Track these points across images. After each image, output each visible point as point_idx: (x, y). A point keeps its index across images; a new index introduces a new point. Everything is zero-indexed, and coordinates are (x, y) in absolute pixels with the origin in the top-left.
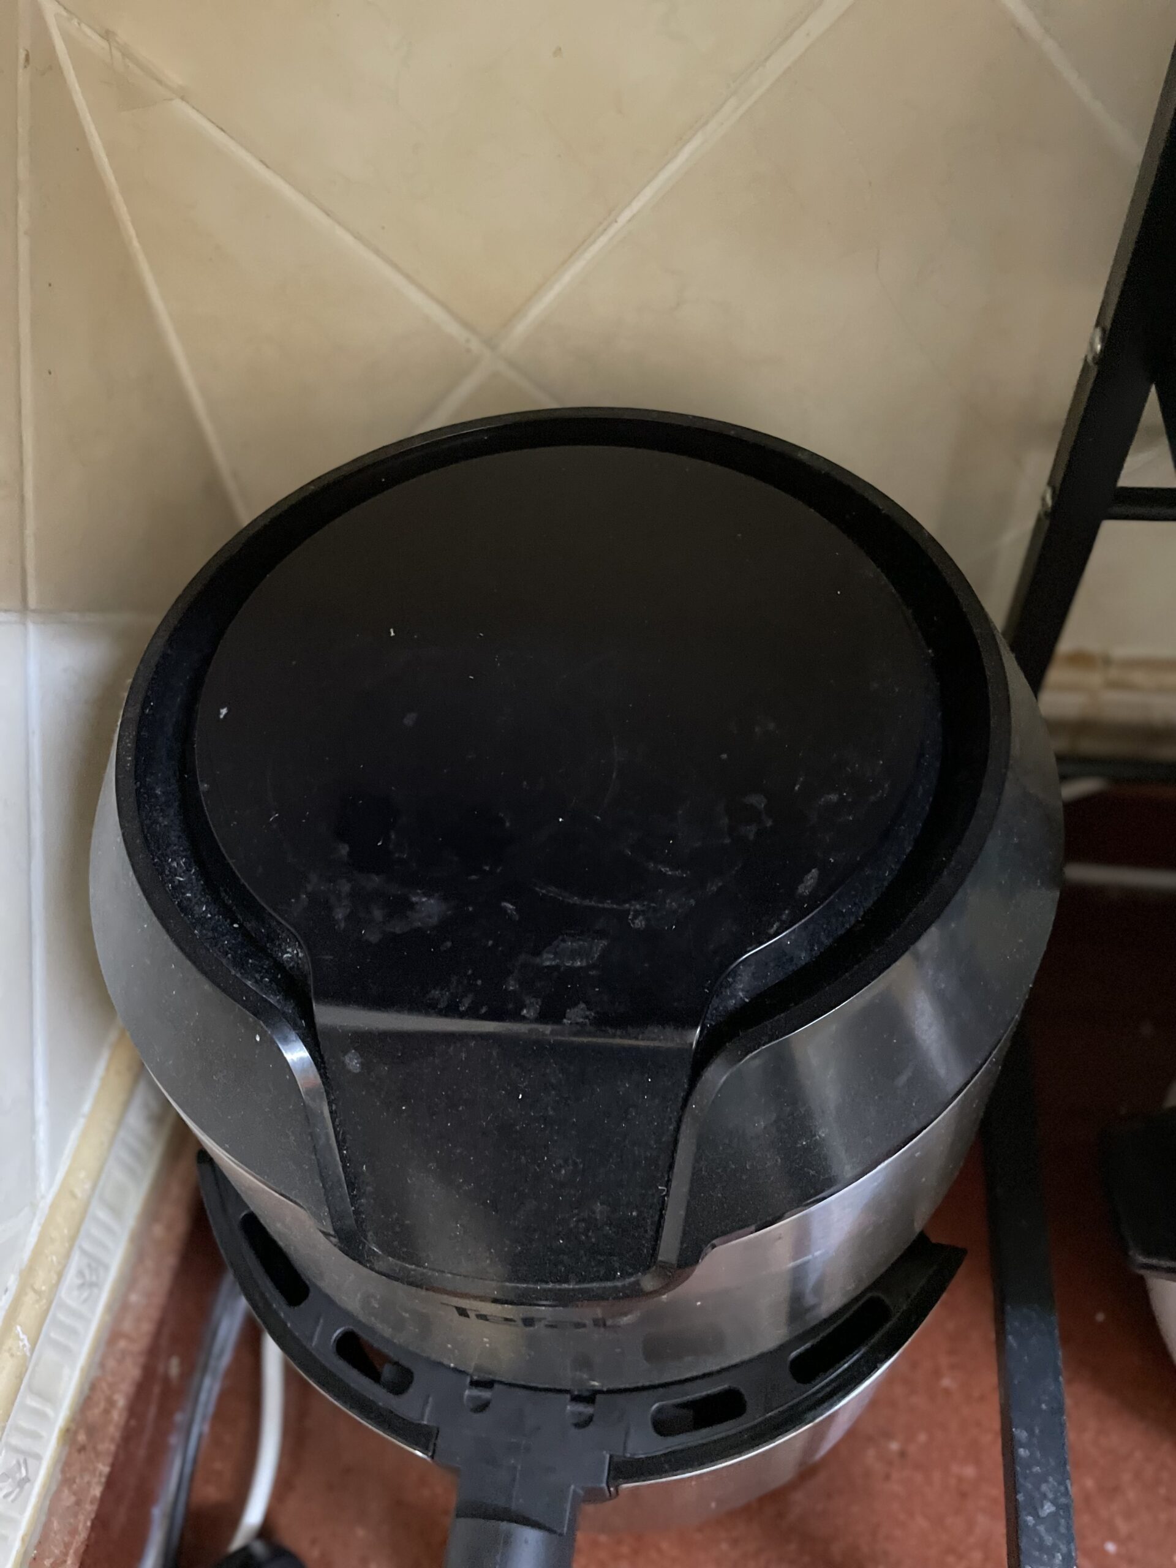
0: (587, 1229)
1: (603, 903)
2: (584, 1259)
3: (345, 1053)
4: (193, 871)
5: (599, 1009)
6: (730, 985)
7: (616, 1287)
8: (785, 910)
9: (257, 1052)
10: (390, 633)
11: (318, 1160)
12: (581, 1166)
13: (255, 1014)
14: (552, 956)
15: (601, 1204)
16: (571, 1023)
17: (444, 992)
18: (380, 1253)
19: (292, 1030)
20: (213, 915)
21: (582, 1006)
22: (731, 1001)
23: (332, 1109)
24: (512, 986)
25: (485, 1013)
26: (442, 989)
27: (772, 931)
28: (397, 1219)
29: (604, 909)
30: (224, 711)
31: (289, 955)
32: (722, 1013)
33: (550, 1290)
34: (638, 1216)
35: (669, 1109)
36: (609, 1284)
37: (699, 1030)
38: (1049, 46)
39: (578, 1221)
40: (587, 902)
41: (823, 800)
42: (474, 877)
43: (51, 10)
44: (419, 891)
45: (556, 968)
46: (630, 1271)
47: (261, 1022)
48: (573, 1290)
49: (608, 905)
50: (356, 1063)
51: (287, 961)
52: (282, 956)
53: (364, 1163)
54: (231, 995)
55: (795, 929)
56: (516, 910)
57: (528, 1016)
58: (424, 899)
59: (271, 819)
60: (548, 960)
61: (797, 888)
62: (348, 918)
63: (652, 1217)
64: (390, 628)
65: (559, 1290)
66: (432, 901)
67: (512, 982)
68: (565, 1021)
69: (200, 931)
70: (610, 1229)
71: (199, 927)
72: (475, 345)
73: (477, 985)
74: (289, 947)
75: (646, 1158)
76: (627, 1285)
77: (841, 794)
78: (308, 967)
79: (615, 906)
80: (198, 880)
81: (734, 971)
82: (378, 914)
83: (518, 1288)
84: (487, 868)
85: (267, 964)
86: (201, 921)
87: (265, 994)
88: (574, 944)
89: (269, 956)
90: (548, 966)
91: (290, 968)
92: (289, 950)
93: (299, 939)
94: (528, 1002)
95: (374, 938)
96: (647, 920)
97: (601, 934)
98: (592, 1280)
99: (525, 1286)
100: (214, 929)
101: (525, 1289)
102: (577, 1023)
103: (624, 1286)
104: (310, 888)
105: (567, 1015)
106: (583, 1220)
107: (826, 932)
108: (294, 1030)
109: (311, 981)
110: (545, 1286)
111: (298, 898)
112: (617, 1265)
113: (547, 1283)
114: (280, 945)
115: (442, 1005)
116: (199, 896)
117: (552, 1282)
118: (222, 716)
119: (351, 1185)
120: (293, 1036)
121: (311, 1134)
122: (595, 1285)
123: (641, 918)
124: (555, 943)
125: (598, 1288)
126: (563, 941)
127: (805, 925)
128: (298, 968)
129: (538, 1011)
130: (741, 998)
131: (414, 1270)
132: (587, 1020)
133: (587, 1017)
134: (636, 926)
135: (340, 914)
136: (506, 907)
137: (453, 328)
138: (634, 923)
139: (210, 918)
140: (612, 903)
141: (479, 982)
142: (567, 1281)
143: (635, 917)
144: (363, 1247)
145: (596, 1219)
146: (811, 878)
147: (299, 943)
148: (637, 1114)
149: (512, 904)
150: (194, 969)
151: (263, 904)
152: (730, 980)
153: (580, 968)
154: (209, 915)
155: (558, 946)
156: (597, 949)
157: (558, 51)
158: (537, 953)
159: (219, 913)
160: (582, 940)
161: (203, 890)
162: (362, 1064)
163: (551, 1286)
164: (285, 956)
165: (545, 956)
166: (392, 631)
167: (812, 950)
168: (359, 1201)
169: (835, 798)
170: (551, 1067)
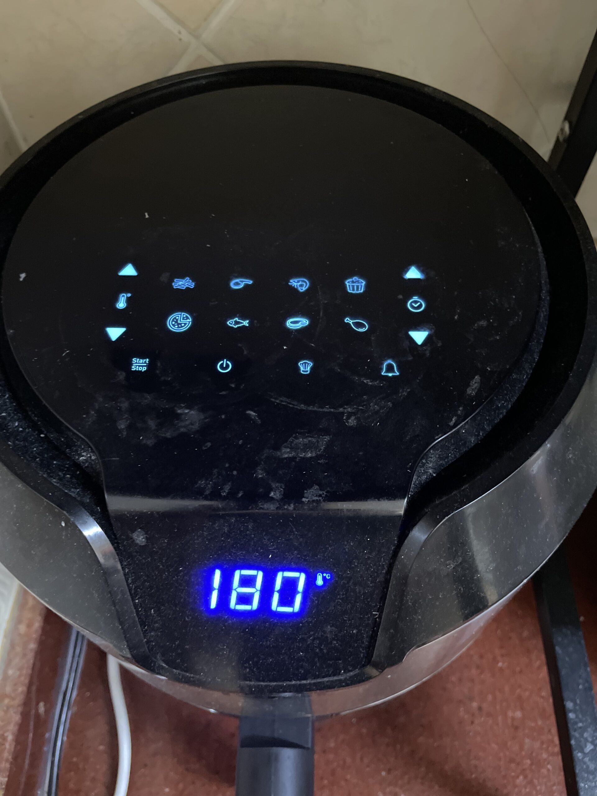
0: (320, 644)
1: (322, 408)
2: (318, 664)
3: (133, 531)
4: (7, 396)
5: (328, 489)
6: (424, 465)
7: (340, 680)
8: (459, 407)
9: (64, 534)
10: (145, 216)
11: (117, 611)
12: (317, 602)
13: (61, 506)
14: (288, 450)
15: (331, 626)
16: (309, 501)
17: (208, 482)
18: (167, 667)
19: (90, 516)
20: (24, 429)
21: (316, 487)
22: (423, 477)
23: (125, 572)
24: (260, 474)
25: (242, 496)
26: (207, 479)
27: (452, 424)
28: (179, 645)
29: (324, 412)
30: (23, 276)
31: (84, 458)
32: (418, 485)
33: (294, 685)
34: (357, 633)
35: (382, 559)
36: (336, 678)
37: (406, 500)
39: (313, 640)
40: (311, 408)
41: (476, 325)
42: (224, 393)
44: (182, 405)
45: (293, 459)
46: (351, 669)
47: (65, 512)
48: (310, 684)
49: (327, 409)
50: (143, 539)
51: (83, 462)
52: (78, 459)
53: (153, 608)
54: (39, 492)
55: (468, 421)
56: (258, 416)
57: (275, 497)
58: (187, 411)
59: (64, 355)
60: (286, 453)
61: (466, 391)
62: (130, 427)
63: (367, 633)
64: (145, 213)
65: (300, 685)
66: (192, 412)
67: (260, 472)
68: (304, 499)
69: (14, 443)
70: (337, 643)
71: (12, 439)
72: (185, 36)
73: (234, 475)
74: (84, 452)
75: (364, 594)
76: (348, 678)
77: (488, 321)
78: (99, 467)
79: (332, 410)
80: (11, 403)
81: (426, 454)
82: (152, 424)
83: (269, 686)
84: (233, 386)
85: (67, 464)
86: (15, 434)
87: (67, 488)
88: (305, 440)
89: (69, 458)
90: (287, 458)
91: (86, 467)
92: (84, 454)
93: (91, 445)
94: (274, 486)
95: (150, 442)
96: (358, 419)
97: (326, 431)
98: (324, 677)
100: (25, 440)
101: (275, 685)
102: (313, 501)
103: (346, 679)
104: (97, 406)
105: (306, 495)
106: (318, 638)
107: (488, 421)
108: (92, 516)
109: (103, 478)
110: (289, 683)
111: (87, 413)
112: (341, 666)
113: (291, 681)
114: (77, 451)
115: (207, 492)
116: (12, 415)
117: (295, 680)
118: (21, 279)
119: (143, 624)
120: (91, 520)
121: (110, 592)
122: (326, 679)
123: (353, 418)
124: (290, 440)
125: (328, 682)
126: (296, 438)
127: (474, 419)
128: (92, 467)
129: (282, 493)
130: (430, 473)
131: (193, 677)
132: (321, 498)
133: (320, 496)
134: (350, 424)
135: (122, 425)
136: (250, 414)
137: (170, 24)
138: (348, 422)
139: (21, 432)
140: (330, 408)
141: (235, 473)
142: (305, 679)
143: (349, 418)
144: (155, 665)
145: (327, 637)
146: (476, 382)
147: (92, 449)
148: (358, 563)
149: (254, 412)
150: (9, 473)
151: (61, 420)
152: (424, 461)
153: (311, 458)
154: (21, 429)
155: (292, 442)
156: (322, 443)
158: (277, 448)
159: (28, 427)
160: (311, 437)
161: (15, 410)
162: (147, 539)
163: (294, 682)
164: (81, 458)
165: (284, 450)
166: (146, 214)
167: (479, 435)
168: (149, 634)
169: (485, 323)
170: (294, 534)
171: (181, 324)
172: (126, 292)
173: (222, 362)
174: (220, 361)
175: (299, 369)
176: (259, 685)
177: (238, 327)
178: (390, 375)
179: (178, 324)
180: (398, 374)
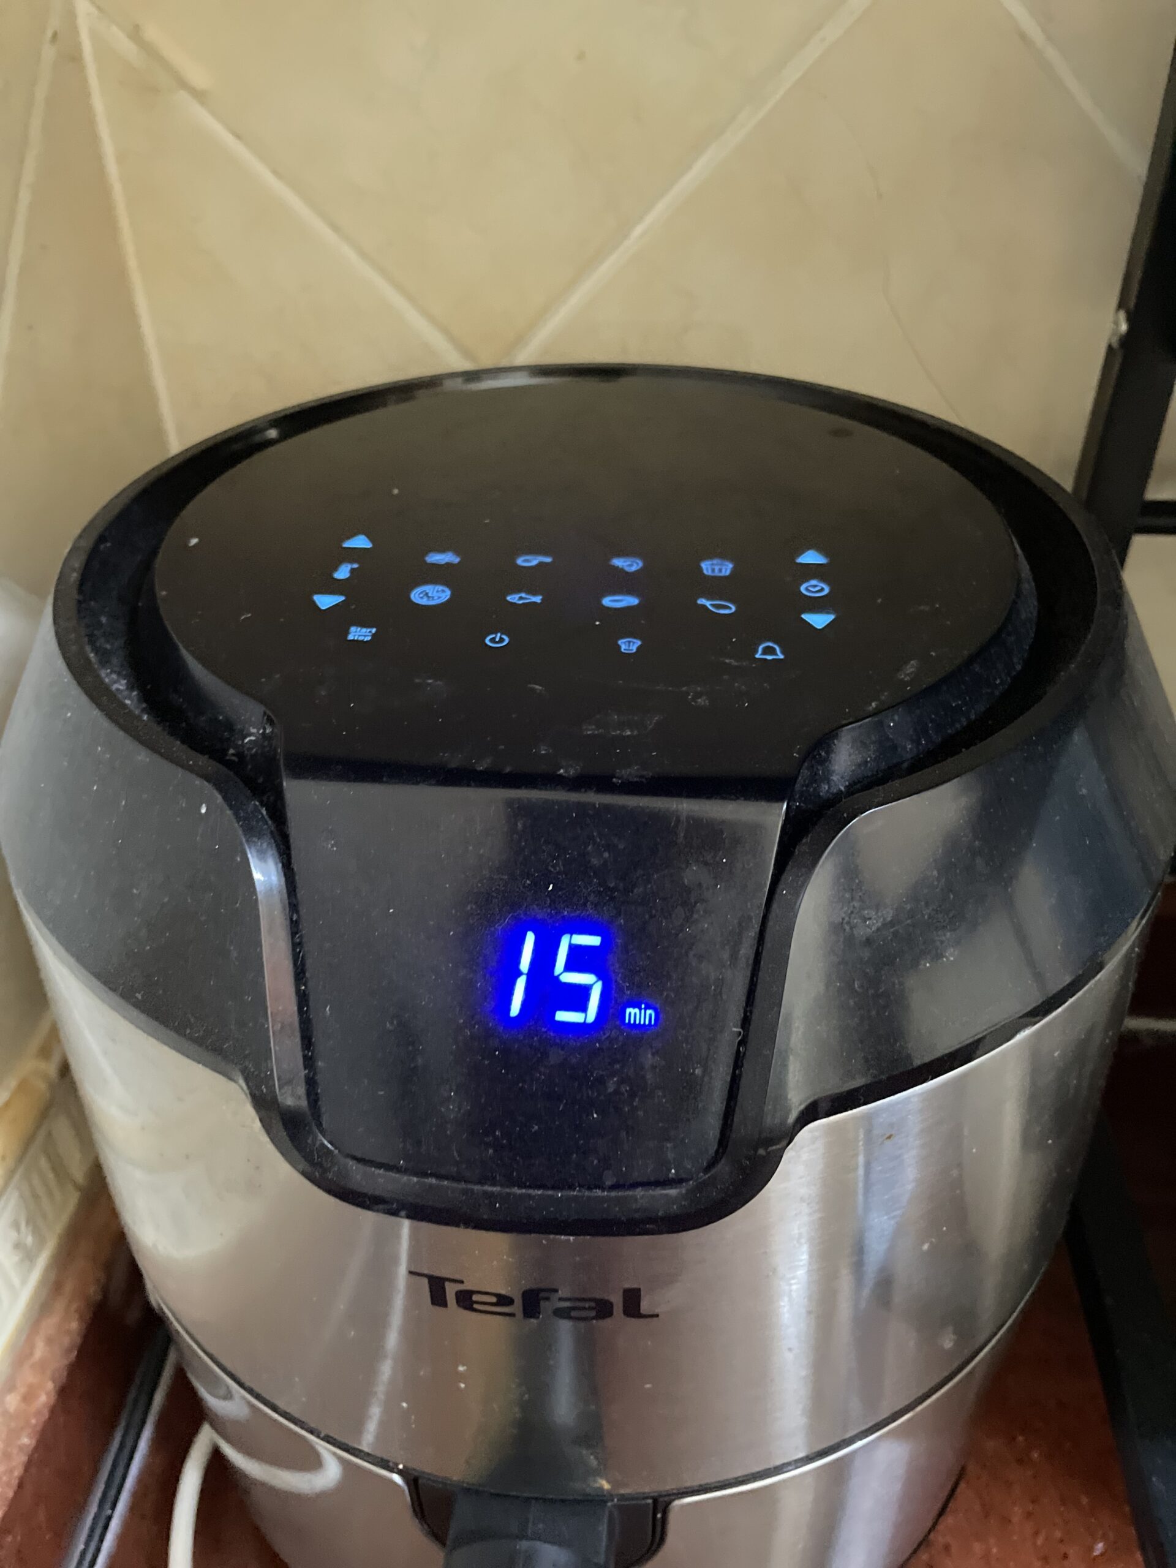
0: (632, 1095)
1: (655, 686)
2: (625, 1149)
5: (657, 770)
6: (822, 761)
7: (668, 1197)
8: (883, 692)
14: (593, 726)
17: (455, 754)
21: (637, 767)
24: (544, 750)
25: (510, 772)
26: (453, 752)
27: (870, 709)
29: (657, 690)
30: (195, 541)
31: (252, 738)
32: (813, 797)
34: (702, 1074)
36: (659, 1190)
37: (785, 807)
38: (1051, 53)
39: (619, 1085)
40: (634, 685)
41: (912, 610)
43: (83, 8)
44: (424, 675)
45: (601, 736)
46: (687, 1166)
48: (607, 1198)
49: (661, 687)
51: (249, 745)
52: (243, 741)
54: (172, 761)
55: (898, 709)
57: (565, 775)
58: (430, 681)
59: (242, 618)
60: (589, 730)
61: (896, 675)
63: (722, 1077)
64: (393, 488)
65: (588, 1198)
66: (439, 682)
67: (543, 747)
68: (614, 780)
70: (664, 1096)
73: (499, 749)
75: (716, 982)
76: (683, 1193)
77: (933, 606)
79: (670, 688)
83: (530, 1196)
88: (621, 717)
90: (590, 735)
91: (252, 752)
92: (254, 731)
94: (565, 764)
95: (365, 710)
96: (712, 699)
97: (657, 710)
98: (635, 1183)
99: (540, 1192)
101: (541, 1196)
102: (631, 783)
103: (679, 1195)
105: (618, 775)
106: (627, 1081)
110: (567, 1191)
111: (269, 677)
112: (670, 1156)
113: (571, 1187)
114: (241, 730)
117: (579, 1186)
118: (191, 544)
122: (639, 1192)
123: (703, 697)
124: (598, 715)
125: (643, 1198)
126: (608, 714)
127: (909, 709)
128: (264, 752)
129: (579, 770)
130: (835, 784)
132: (643, 779)
133: (642, 776)
134: (698, 705)
135: (323, 691)
136: (534, 688)
138: (695, 702)
140: (667, 686)
141: (501, 747)
142: (600, 1184)
143: (696, 697)
146: (911, 666)
148: (705, 910)
149: (541, 686)
153: (631, 736)
155: (600, 718)
156: (651, 722)
157: (581, 56)
158: (575, 723)
160: (631, 714)
163: (576, 1191)
164: (247, 739)
166: (395, 490)
169: (926, 608)
170: (595, 843)
171: (433, 597)
172: (351, 562)
173: (493, 636)
174: (492, 633)
175: (619, 647)
176: (509, 1194)
177: (523, 604)
178: (769, 657)
179: (429, 597)
180: (782, 657)
